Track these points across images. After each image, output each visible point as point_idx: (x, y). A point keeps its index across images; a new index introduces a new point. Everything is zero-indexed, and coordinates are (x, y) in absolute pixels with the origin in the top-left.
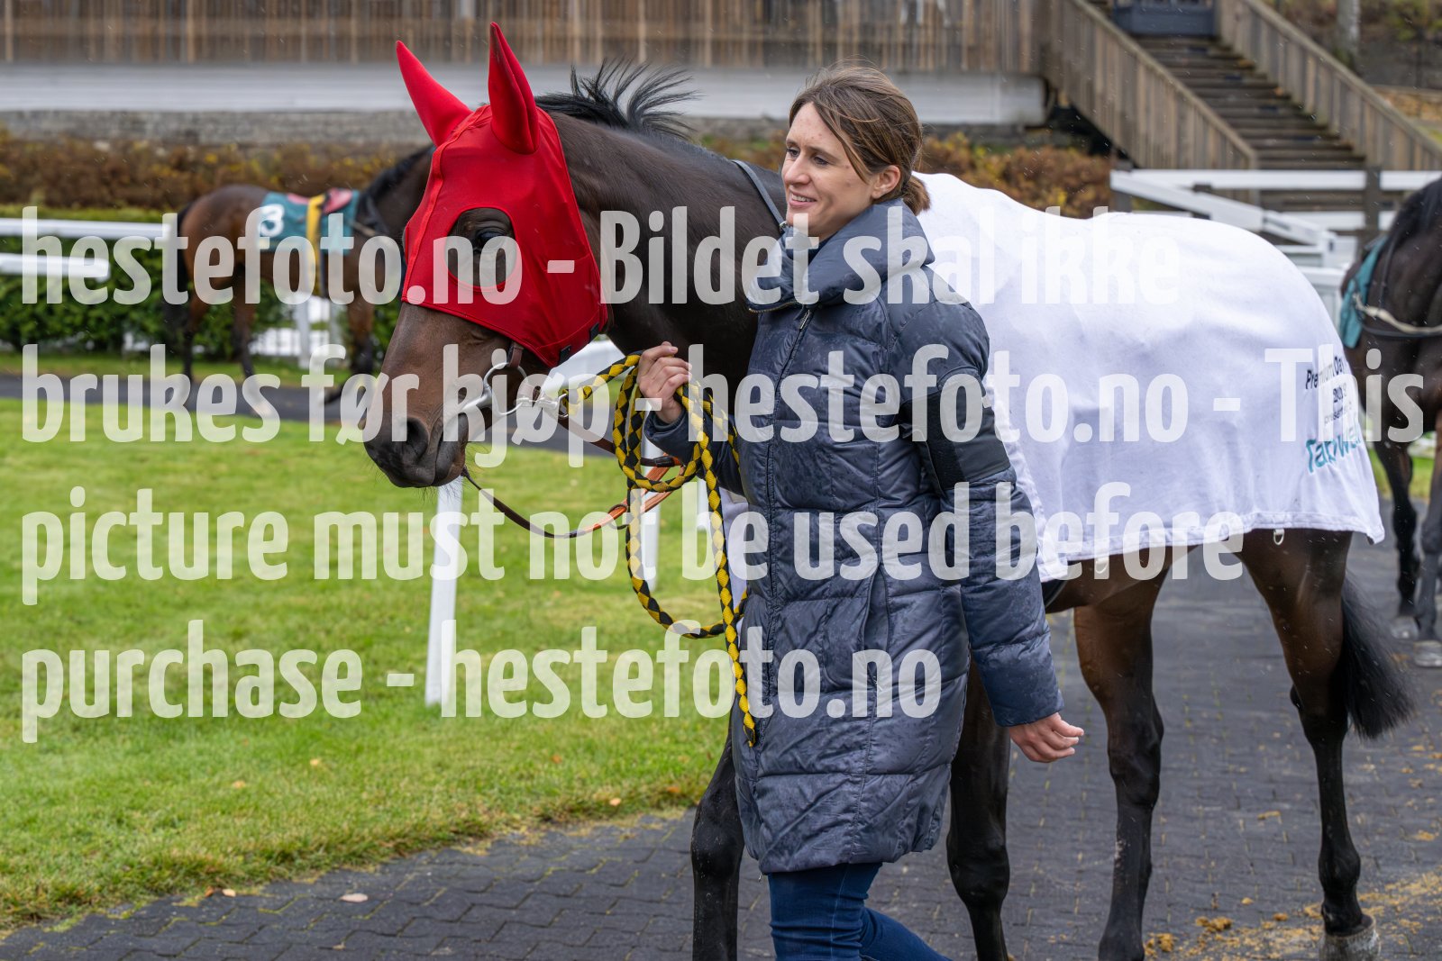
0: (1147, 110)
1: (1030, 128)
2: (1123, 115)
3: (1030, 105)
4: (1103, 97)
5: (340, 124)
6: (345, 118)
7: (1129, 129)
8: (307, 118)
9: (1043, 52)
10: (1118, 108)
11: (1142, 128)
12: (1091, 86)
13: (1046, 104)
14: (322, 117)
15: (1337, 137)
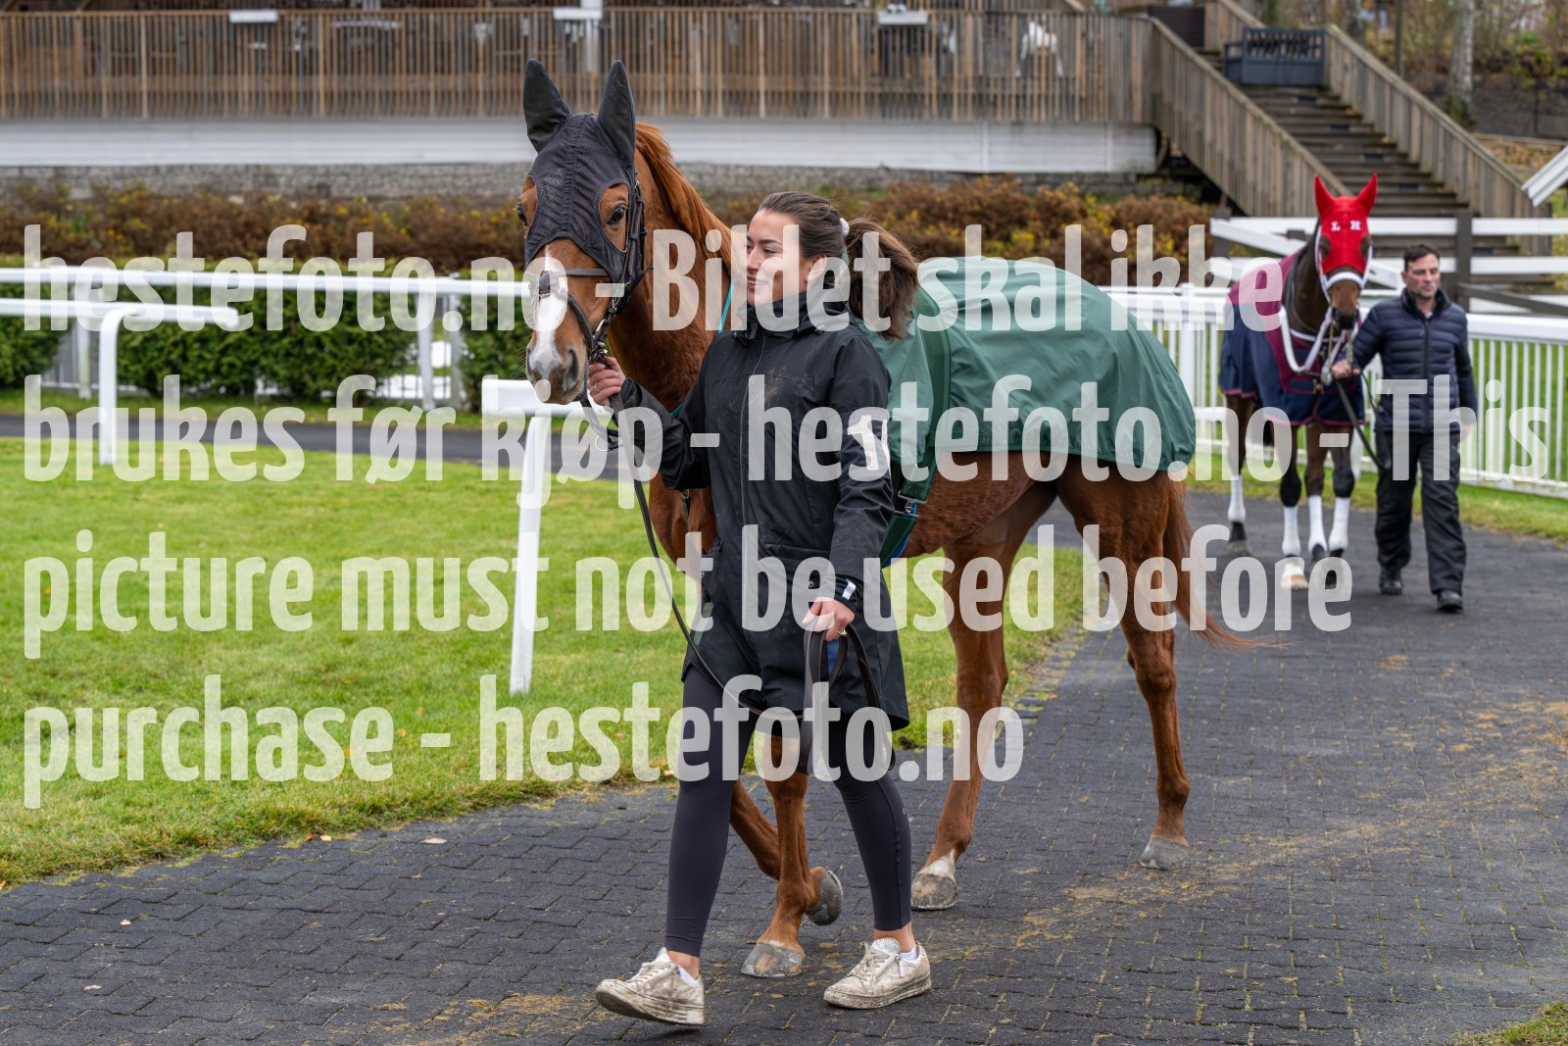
0: (1255, 160)
1: (1140, 177)
2: (1231, 164)
3: (1140, 154)
4: (1212, 146)
5: (469, 177)
6: (472, 171)
7: (1237, 177)
8: (436, 171)
9: (1155, 103)
10: (1227, 157)
11: (1250, 177)
12: (1201, 135)
13: (1157, 153)
14: (451, 170)
15: (1441, 185)
